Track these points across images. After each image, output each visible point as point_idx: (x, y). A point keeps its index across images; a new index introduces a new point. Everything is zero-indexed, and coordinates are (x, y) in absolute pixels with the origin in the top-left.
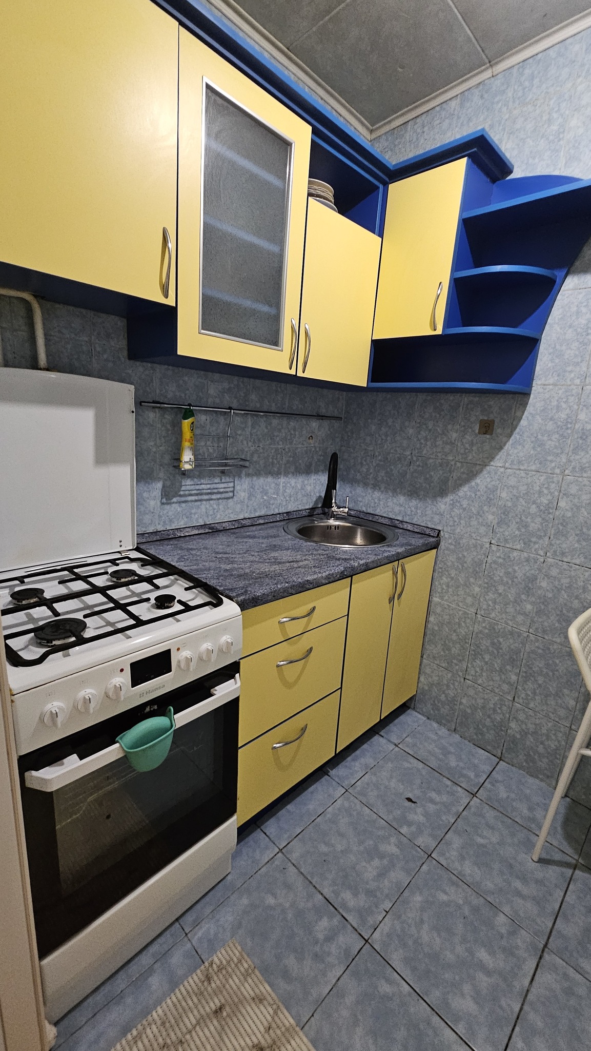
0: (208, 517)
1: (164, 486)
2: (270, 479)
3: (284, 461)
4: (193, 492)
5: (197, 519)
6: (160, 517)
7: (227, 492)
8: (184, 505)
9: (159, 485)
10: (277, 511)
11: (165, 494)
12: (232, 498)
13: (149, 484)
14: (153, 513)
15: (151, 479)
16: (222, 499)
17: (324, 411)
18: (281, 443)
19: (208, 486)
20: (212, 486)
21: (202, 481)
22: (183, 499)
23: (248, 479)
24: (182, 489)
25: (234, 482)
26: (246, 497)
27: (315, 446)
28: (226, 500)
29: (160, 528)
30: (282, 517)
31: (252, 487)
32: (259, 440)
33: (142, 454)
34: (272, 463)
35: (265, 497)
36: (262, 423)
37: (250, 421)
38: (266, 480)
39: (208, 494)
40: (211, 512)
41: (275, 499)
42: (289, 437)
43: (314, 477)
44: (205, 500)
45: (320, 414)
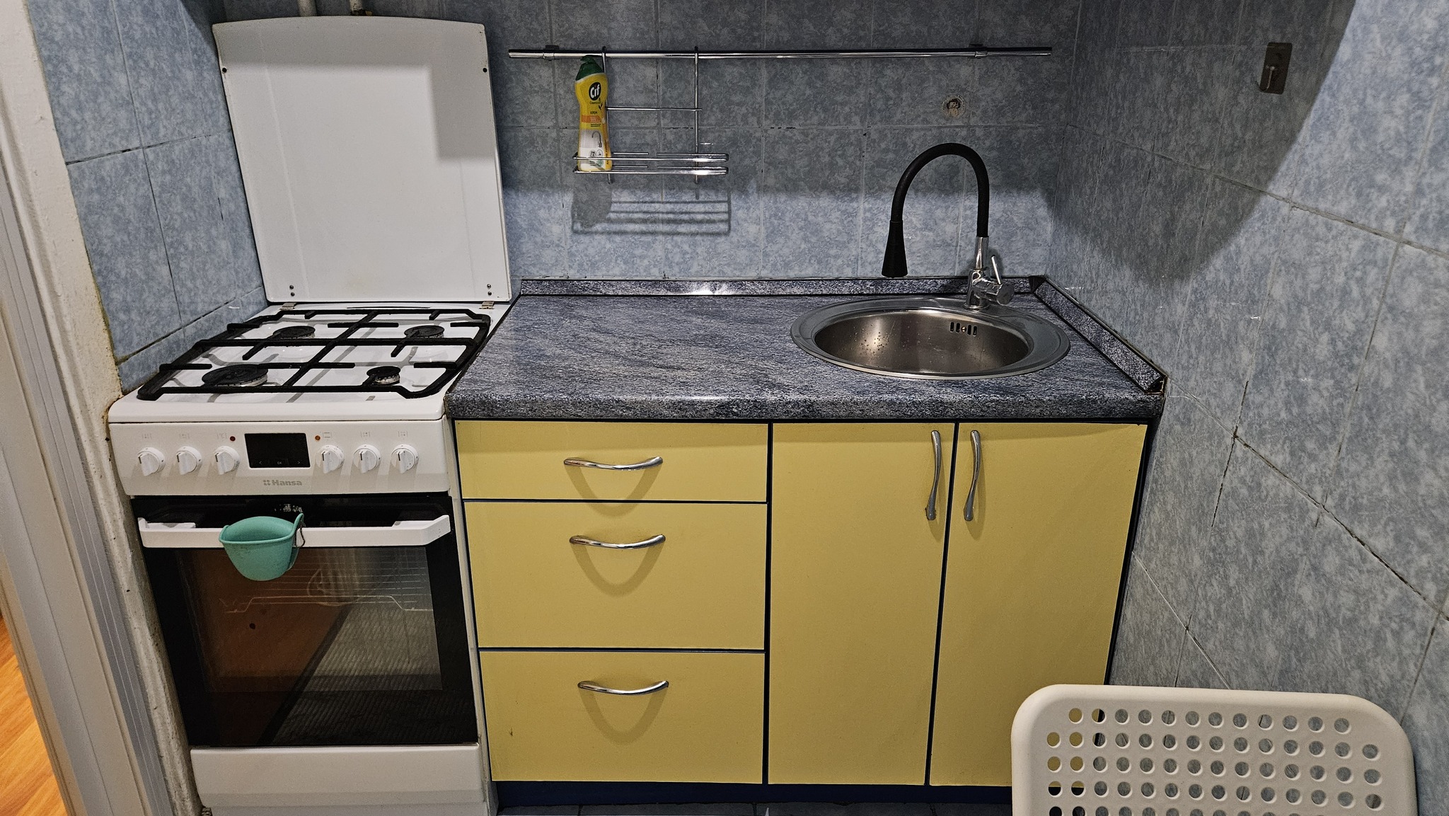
0: (671, 267)
1: (576, 202)
2: (825, 202)
3: (867, 159)
4: (636, 216)
5: (647, 269)
6: (571, 255)
7: (713, 222)
8: (618, 238)
9: (568, 198)
10: (848, 273)
11: (579, 215)
12: (727, 233)
13: (548, 195)
14: (558, 246)
15: (552, 188)
16: (702, 234)
17: (1001, 32)
18: (856, 119)
19: (669, 207)
20: (678, 208)
21: (655, 196)
22: (616, 227)
23: (765, 198)
24: (612, 209)
25: (729, 202)
26: (763, 235)
27: (968, 126)
28: (711, 238)
29: (573, 274)
30: (857, 288)
31: (776, 215)
32: (791, 115)
33: (532, 143)
34: (832, 166)
35: (813, 240)
36: (799, 76)
37: (764, 74)
38: (815, 203)
39: (669, 222)
40: (677, 258)
41: (844, 245)
42: (880, 105)
43: (968, 203)
44: (664, 234)
45: (986, 43)
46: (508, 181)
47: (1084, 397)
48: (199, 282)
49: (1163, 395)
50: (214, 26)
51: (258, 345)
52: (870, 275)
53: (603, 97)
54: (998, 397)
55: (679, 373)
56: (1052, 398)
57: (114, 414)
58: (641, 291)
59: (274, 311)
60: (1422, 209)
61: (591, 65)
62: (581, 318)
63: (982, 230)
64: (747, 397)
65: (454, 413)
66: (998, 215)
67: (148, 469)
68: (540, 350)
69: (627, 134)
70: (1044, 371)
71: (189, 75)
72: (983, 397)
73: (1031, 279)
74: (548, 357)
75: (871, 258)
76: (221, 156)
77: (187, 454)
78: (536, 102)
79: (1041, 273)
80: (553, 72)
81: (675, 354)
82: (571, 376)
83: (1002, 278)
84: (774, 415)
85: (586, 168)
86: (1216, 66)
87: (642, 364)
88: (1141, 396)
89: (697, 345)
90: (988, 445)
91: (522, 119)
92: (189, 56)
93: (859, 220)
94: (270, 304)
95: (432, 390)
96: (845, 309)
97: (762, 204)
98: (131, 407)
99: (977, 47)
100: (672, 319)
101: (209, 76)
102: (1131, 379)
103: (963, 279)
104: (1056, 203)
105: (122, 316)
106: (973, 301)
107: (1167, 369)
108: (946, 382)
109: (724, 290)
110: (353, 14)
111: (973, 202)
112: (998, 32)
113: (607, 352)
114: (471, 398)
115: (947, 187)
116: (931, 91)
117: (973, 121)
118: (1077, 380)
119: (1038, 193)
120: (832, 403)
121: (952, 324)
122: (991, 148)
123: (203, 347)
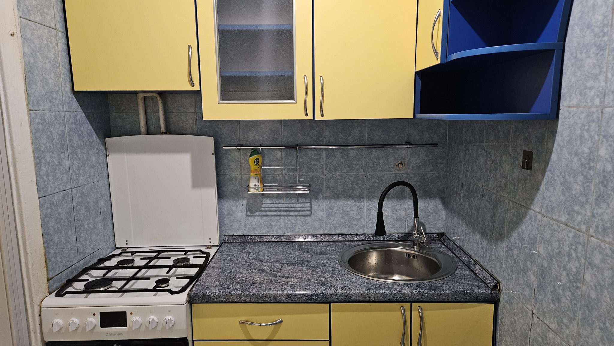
0: (287, 229)
1: (248, 204)
2: (350, 202)
3: (367, 186)
4: (272, 209)
5: (277, 230)
6: (245, 225)
7: (304, 211)
8: (265, 218)
9: (245, 202)
10: (361, 231)
11: (249, 209)
12: (310, 216)
13: (236, 201)
14: (240, 221)
15: (238, 198)
16: (300, 216)
17: (417, 138)
18: (362, 170)
19: (286, 205)
20: (290, 205)
21: (280, 201)
22: (264, 213)
23: (326, 201)
24: (263, 206)
25: (311, 203)
26: (325, 216)
27: (407, 173)
28: (303, 217)
29: (246, 233)
30: (365, 238)
31: (330, 208)
32: (336, 169)
33: (230, 180)
34: (353, 188)
35: (346, 218)
36: (338, 154)
37: (324, 154)
38: (346, 203)
39: (286, 211)
40: (290, 226)
41: (359, 220)
42: (371, 165)
43: (409, 203)
44: (284, 216)
45: (412, 142)
46: (220, 196)
47: (465, 292)
48: (88, 242)
49: (499, 290)
50: (106, 139)
51: (110, 269)
52: (370, 232)
53: (260, 163)
54: (428, 292)
55: (290, 280)
56: (452, 292)
57: (44, 304)
58: (274, 240)
59: (118, 252)
60: (596, 223)
61: (255, 152)
62: (248, 253)
63: (416, 215)
64: (320, 292)
65: (192, 300)
66: (422, 208)
67: (56, 329)
68: (230, 269)
69: (269, 177)
70: (447, 279)
71: (94, 158)
72: (422, 291)
73: (438, 234)
74: (234, 272)
75: (370, 225)
76: (103, 188)
77: (73, 322)
78: (233, 165)
79: (442, 231)
80: (240, 154)
81: (288, 270)
82: (244, 282)
83: (426, 234)
84: (332, 300)
85: (252, 191)
86: (504, 156)
87: (274, 275)
88: (490, 291)
89: (298, 265)
90: (426, 313)
91: (227, 171)
92: (95, 151)
93: (365, 210)
94: (117, 248)
95: (183, 290)
96: (361, 248)
97: (324, 204)
98: (52, 300)
99: (408, 143)
100: (287, 253)
101: (102, 158)
102: (485, 283)
103: (409, 234)
104: (446, 203)
105: (53, 259)
106: (414, 244)
107: (500, 279)
108: (405, 284)
109: (309, 239)
110: (162, 134)
111: (411, 203)
112: (417, 139)
113: (259, 270)
114: (199, 294)
115: (401, 197)
116: (391, 159)
117: (409, 171)
118: (462, 283)
119: (438, 199)
120: (356, 294)
121: (406, 254)
122: (417, 181)
123: (86, 271)
